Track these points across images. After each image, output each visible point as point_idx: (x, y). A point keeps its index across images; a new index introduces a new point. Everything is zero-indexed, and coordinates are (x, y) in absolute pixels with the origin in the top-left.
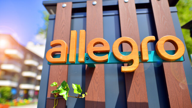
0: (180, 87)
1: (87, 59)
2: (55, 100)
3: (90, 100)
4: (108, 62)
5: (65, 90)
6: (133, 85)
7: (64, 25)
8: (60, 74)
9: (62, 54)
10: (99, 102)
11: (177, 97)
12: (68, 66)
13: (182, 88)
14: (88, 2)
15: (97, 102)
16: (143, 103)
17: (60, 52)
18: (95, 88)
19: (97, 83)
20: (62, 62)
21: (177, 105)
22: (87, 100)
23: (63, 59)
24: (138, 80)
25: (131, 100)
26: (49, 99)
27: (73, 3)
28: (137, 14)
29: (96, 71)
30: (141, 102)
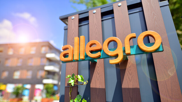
0: (169, 74)
1: (86, 57)
2: (70, 87)
3: (94, 87)
4: (101, 57)
5: (73, 79)
6: (126, 74)
7: (74, 33)
8: (73, 69)
9: (69, 55)
10: (101, 88)
11: (165, 83)
12: (78, 63)
13: (170, 75)
14: (89, 11)
15: (99, 88)
16: (135, 88)
17: (68, 54)
18: (97, 78)
19: (99, 74)
20: (70, 60)
21: (166, 89)
22: (92, 87)
23: (70, 58)
24: (130, 70)
25: (125, 86)
26: (67, 87)
27: (79, 14)
28: (129, 14)
29: (97, 65)
30: (134, 87)
